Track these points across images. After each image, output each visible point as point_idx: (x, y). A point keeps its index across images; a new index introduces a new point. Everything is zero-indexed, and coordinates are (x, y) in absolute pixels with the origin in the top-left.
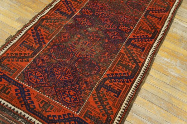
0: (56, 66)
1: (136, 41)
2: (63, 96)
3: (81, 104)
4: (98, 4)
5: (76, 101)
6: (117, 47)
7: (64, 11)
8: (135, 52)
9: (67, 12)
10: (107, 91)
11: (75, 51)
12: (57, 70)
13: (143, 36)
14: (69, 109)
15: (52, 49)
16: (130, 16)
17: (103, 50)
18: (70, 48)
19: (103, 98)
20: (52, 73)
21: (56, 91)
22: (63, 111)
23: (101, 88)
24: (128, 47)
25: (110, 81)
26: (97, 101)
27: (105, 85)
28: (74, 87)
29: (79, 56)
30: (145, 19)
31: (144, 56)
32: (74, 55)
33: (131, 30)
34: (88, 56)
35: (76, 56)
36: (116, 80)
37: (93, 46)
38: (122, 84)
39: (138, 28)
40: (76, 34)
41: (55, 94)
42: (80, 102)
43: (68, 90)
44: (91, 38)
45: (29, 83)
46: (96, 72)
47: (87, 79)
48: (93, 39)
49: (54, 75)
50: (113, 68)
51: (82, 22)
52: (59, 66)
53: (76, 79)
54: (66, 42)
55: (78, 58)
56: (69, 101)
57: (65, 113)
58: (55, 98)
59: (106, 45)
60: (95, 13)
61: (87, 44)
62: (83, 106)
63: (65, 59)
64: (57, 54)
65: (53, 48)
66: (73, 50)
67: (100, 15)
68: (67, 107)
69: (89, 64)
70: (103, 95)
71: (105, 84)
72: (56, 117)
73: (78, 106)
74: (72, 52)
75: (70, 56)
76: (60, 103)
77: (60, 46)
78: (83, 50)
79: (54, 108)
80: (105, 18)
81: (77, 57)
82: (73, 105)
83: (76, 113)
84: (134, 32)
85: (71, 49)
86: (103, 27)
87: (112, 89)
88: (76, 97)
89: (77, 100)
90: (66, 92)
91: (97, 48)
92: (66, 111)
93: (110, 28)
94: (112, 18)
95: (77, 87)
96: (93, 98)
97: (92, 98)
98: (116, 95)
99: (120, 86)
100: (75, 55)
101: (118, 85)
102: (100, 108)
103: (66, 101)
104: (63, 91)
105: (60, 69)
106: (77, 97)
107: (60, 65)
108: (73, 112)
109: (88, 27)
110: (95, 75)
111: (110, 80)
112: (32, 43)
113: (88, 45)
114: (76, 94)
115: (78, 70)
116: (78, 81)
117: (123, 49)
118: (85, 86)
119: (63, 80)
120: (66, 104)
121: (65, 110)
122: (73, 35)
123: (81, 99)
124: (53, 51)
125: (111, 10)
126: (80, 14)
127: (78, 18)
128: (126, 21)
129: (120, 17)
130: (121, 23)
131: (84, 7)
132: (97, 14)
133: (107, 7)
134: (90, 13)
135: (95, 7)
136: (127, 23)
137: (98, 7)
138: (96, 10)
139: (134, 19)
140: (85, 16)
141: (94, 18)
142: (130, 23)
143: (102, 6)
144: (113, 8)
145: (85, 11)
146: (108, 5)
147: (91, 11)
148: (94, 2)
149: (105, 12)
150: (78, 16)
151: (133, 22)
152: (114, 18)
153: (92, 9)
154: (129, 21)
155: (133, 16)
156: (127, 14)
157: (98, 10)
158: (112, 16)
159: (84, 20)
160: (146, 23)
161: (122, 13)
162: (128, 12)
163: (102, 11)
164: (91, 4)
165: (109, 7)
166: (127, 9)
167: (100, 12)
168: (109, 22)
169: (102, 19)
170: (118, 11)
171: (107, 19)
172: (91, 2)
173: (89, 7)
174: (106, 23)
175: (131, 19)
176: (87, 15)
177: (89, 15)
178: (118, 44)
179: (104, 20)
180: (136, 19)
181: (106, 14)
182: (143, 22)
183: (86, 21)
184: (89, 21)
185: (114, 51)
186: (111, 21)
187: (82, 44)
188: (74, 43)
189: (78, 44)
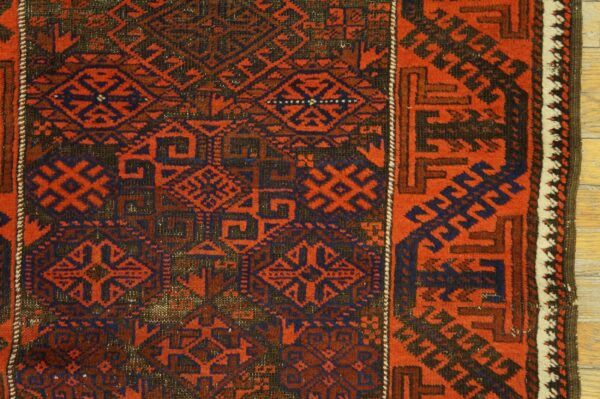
1: (437, 246)
4: (92, 72)
6: (361, 343)
8: (466, 321)
13: (460, 179)
16: (328, 69)
24: (417, 313)
30: (421, 37)
31: (518, 323)
33: (382, 174)
39: (413, 135)
44: (205, 371)
48: (215, 369)
51: (88, 286)
59: (301, 365)
60: (122, 166)
67: (159, 167)
80: (199, 173)
84: (401, 185)
86: (218, 252)
93: (261, 236)
94: (237, 145)
109: (140, 303)
117: (396, 341)
125: (195, 80)
126: (44, 231)
127: (51, 269)
128: (321, 125)
129: (270, 108)
130: (301, 157)
131: (34, 158)
132: (135, 171)
133: (158, 72)
134: (92, 180)
135: (89, 114)
136: (336, 132)
137: (104, 103)
138: (112, 141)
139: (361, 75)
140: (82, 229)
141: (132, 209)
142: (349, 128)
143: (126, 85)
144: (197, 55)
145: (55, 186)
146: (158, 54)
147: (88, 168)
148: (64, 78)
149: (170, 127)
150: (40, 250)
151: (362, 101)
152: (245, 136)
153: (86, 141)
154: (339, 112)
155: (341, 51)
156: (302, 63)
157: (120, 133)
158: (226, 134)
159: (88, 259)
160: (440, 63)
161: (271, 65)
162: (302, 35)
163: (151, 127)
164: (52, 103)
165: (173, 64)
166: (284, 18)
167: (143, 140)
168: (233, 190)
169: (184, 188)
170: (240, 66)
171: (209, 171)
172: (46, 89)
173: (59, 140)
174: (220, 207)
175: (339, 85)
176: (87, 211)
177: (98, 203)
178: (360, 322)
179: (198, 192)
180: (369, 68)
181: (186, 134)
182: (421, 71)
183: (105, 259)
184: (118, 250)
185: (359, 384)
186: (242, 173)
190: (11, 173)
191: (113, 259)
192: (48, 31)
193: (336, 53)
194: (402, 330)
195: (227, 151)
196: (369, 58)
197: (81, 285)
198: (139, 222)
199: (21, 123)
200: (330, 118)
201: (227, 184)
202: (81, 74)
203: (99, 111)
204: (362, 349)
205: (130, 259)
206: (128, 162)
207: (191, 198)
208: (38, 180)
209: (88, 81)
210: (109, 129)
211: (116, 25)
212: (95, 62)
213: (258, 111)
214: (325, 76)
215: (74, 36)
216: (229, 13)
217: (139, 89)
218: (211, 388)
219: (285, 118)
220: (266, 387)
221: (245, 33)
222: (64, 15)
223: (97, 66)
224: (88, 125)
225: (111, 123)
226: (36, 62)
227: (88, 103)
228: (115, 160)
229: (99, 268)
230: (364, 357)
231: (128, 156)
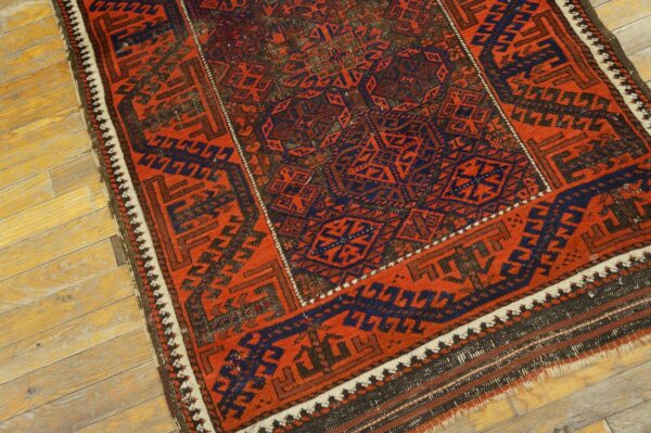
0: (344, 162)
2: (465, 200)
3: (523, 164)
5: (507, 171)
7: (137, 24)
9: (149, 18)
10: (527, 76)
11: (328, 81)
12: (361, 168)
14: (516, 205)
15: (268, 141)
18: (305, 90)
19: (543, 98)
20: (361, 189)
21: (434, 206)
22: (513, 226)
23: (507, 84)
25: (501, 47)
26: (543, 118)
27: (504, 68)
28: (453, 152)
29: (354, 80)
32: (342, 91)
34: (373, 57)
35: (348, 87)
36: (507, 31)
37: (347, 22)
38: (530, 24)
40: (264, 42)
41: (442, 215)
42: (514, 163)
43: (452, 174)
45: (350, 271)
46: (443, 66)
47: (453, 102)
48: (319, 6)
49: (371, 185)
50: (464, 16)
52: (349, 154)
53: (429, 130)
54: (273, 88)
55: (362, 86)
56: (494, 190)
57: (525, 223)
58: (456, 222)
61: (325, 31)
62: (533, 163)
63: (337, 126)
64: (299, 135)
65: (266, 136)
66: (319, 84)
68: (508, 205)
69: (401, 69)
70: (532, 92)
71: (500, 66)
72: (522, 253)
73: (523, 176)
74: (327, 89)
75: (335, 102)
76: (482, 217)
77: (274, 112)
78: (338, 55)
79: (489, 245)
81: (353, 88)
82: (513, 187)
83: (541, 194)
85: (312, 88)
87: (527, 58)
88: (490, 165)
89: (505, 167)
90: (455, 182)
91: (361, 16)
92: (517, 215)
95: (460, 144)
96: (524, 122)
97: (525, 125)
98: (556, 59)
99: (534, 34)
100: (342, 86)
101: (528, 37)
102: (567, 122)
103: (485, 200)
104: (447, 190)
105: (364, 158)
106: (493, 162)
107: (350, 149)
108: (533, 198)
110: (454, 75)
111: (497, 47)
112: (196, 187)
113: (331, 32)
114: (482, 159)
115: (404, 109)
116: (441, 129)
118: (469, 122)
119: (408, 169)
120: (495, 204)
121: (513, 217)
122: (260, 54)
123: (506, 154)
124: (279, 142)
187: (314, 46)
188: (292, 66)
189: (306, 56)
218: (322, 15)
220: (355, 4)
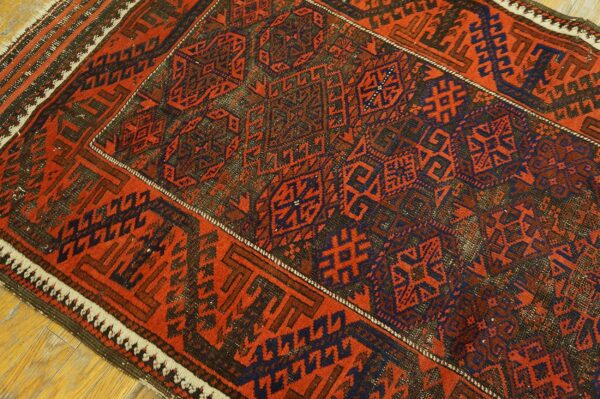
1: (511, 71)
4: (276, 198)
6: (554, 141)
7: (340, 382)
8: (568, 79)
9: (349, 363)
13: (474, 40)
16: (365, 70)
17: (582, 194)
24: (549, 101)
30: (376, 18)
31: (584, 53)
33: (447, 76)
37: (572, 237)
39: (433, 50)
44: (528, 240)
48: (529, 233)
51: (424, 285)
54: (573, 363)
59: (553, 181)
60: (351, 216)
61: (561, 259)
67: (367, 193)
80: (386, 172)
84: (460, 70)
86: (446, 189)
91: (579, 221)
93: (450, 158)
109: (456, 258)
113: (568, 258)
117: (562, 121)
125: (323, 142)
126: (367, 291)
127: (397, 302)
128: (397, 91)
129: (369, 111)
130: (411, 111)
131: (310, 268)
132: (361, 209)
133: (304, 159)
134: (349, 239)
135: (302, 217)
136: (407, 85)
137: (301, 202)
138: (331, 212)
139: (379, 56)
140: (381, 266)
141: (386, 226)
142: (409, 77)
143: (299, 183)
144: (308, 132)
145: (339, 266)
146: (291, 154)
147: (339, 238)
148: (267, 218)
149: (345, 173)
150: (379, 302)
151: (396, 64)
152: (378, 134)
153: (320, 228)
154: (395, 78)
155: (358, 59)
156: (352, 80)
157: (329, 203)
158: (370, 143)
159: (404, 274)
160: (398, 17)
161: (343, 97)
162: (334, 73)
163: (338, 182)
164: (279, 235)
165: (304, 149)
166: (318, 76)
167: (343, 192)
168: (410, 158)
169: (390, 186)
170: (331, 113)
171: (389, 165)
172: (266, 234)
173: (308, 244)
174: (417, 171)
175: (378, 70)
176: (369, 255)
177: (367, 245)
178: (539, 134)
179: (399, 179)
180: (379, 51)
181: (355, 165)
182: (397, 27)
183: (411, 262)
184: (410, 250)
185: (582, 154)
186: (402, 148)
187: (566, 284)
188: (568, 322)
189: (570, 301)
190: (310, 290)
191: (414, 257)
192: (230, 208)
193: (358, 62)
194: (556, 115)
195: (381, 149)
196: (372, 48)
197: (421, 289)
198: (397, 226)
199: (279, 263)
200: (396, 84)
201: (404, 160)
202: (272, 206)
203: (305, 209)
204: (558, 142)
205: (421, 246)
206: (352, 210)
207: (400, 186)
208: (327, 274)
209: (281, 204)
210: (321, 209)
211: (256, 167)
212: (270, 193)
213: (366, 118)
214: (368, 74)
215: (245, 195)
216: (294, 101)
217: (307, 176)
218: (543, 243)
219: (380, 107)
220: (559, 210)
221: (313, 100)
222: (228, 192)
223: (274, 193)
224: (310, 220)
225: (318, 206)
226: (244, 230)
227: (295, 212)
228: (346, 217)
229: (414, 270)
230: (564, 143)
231: (348, 208)
